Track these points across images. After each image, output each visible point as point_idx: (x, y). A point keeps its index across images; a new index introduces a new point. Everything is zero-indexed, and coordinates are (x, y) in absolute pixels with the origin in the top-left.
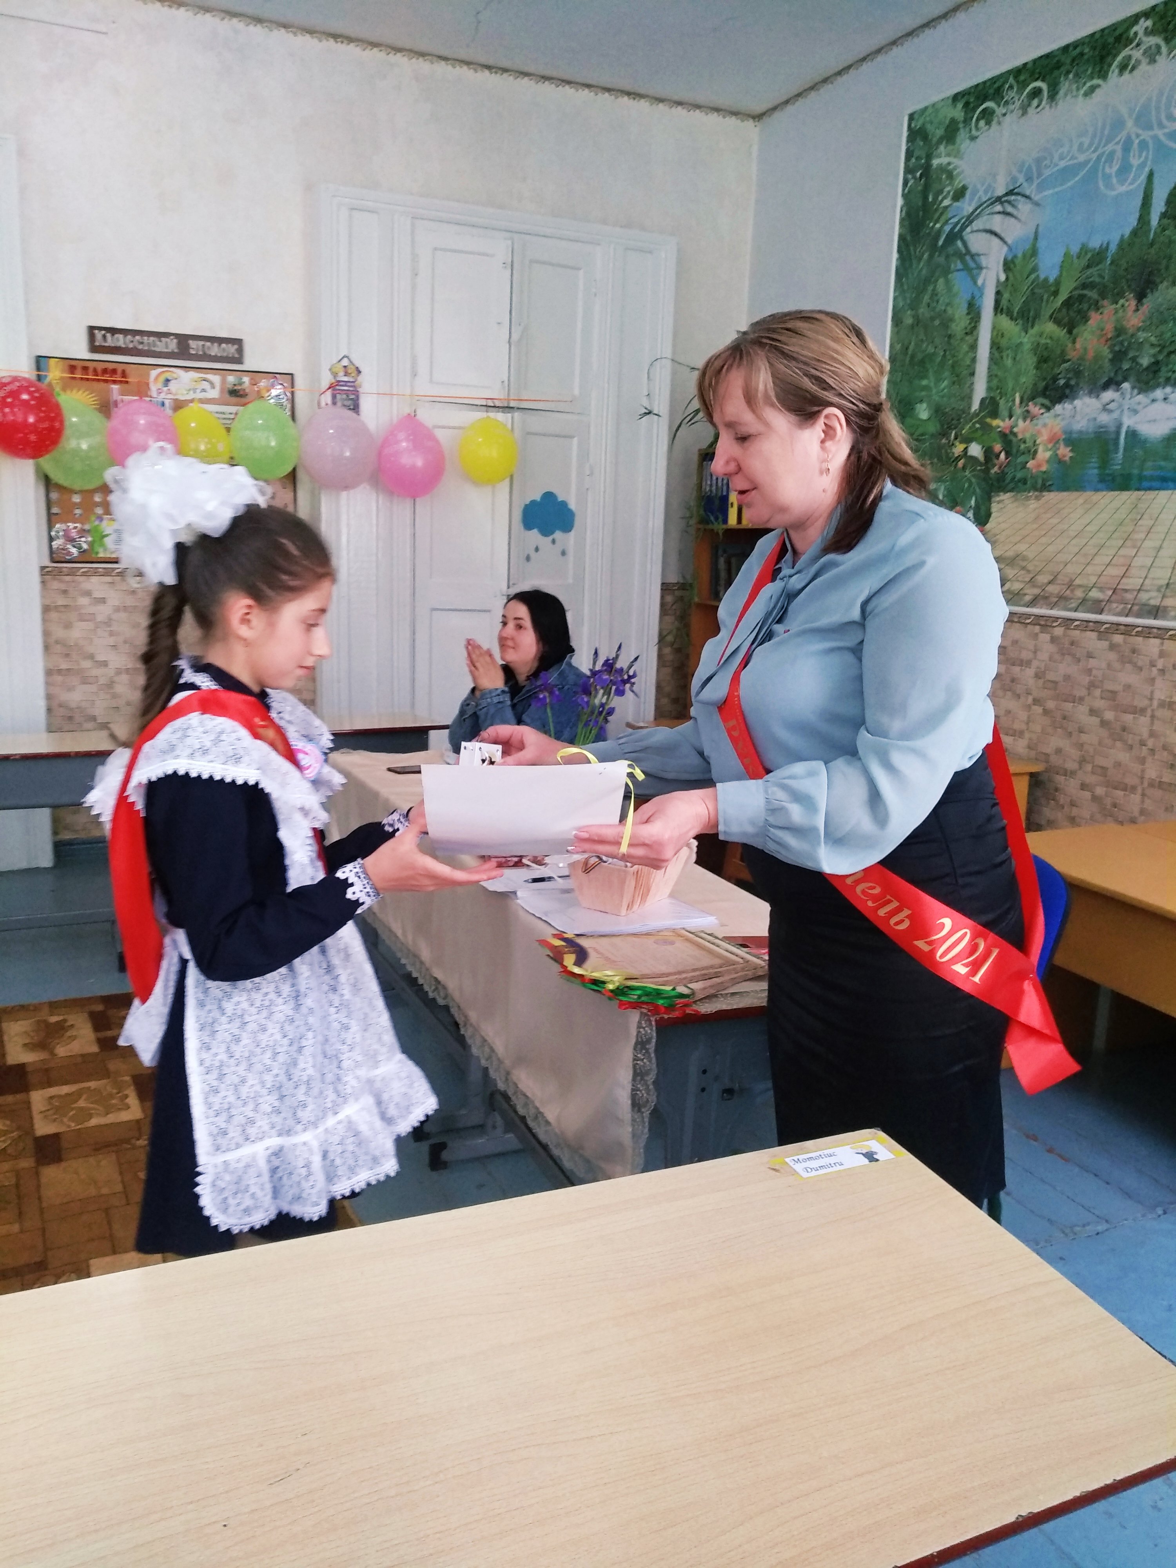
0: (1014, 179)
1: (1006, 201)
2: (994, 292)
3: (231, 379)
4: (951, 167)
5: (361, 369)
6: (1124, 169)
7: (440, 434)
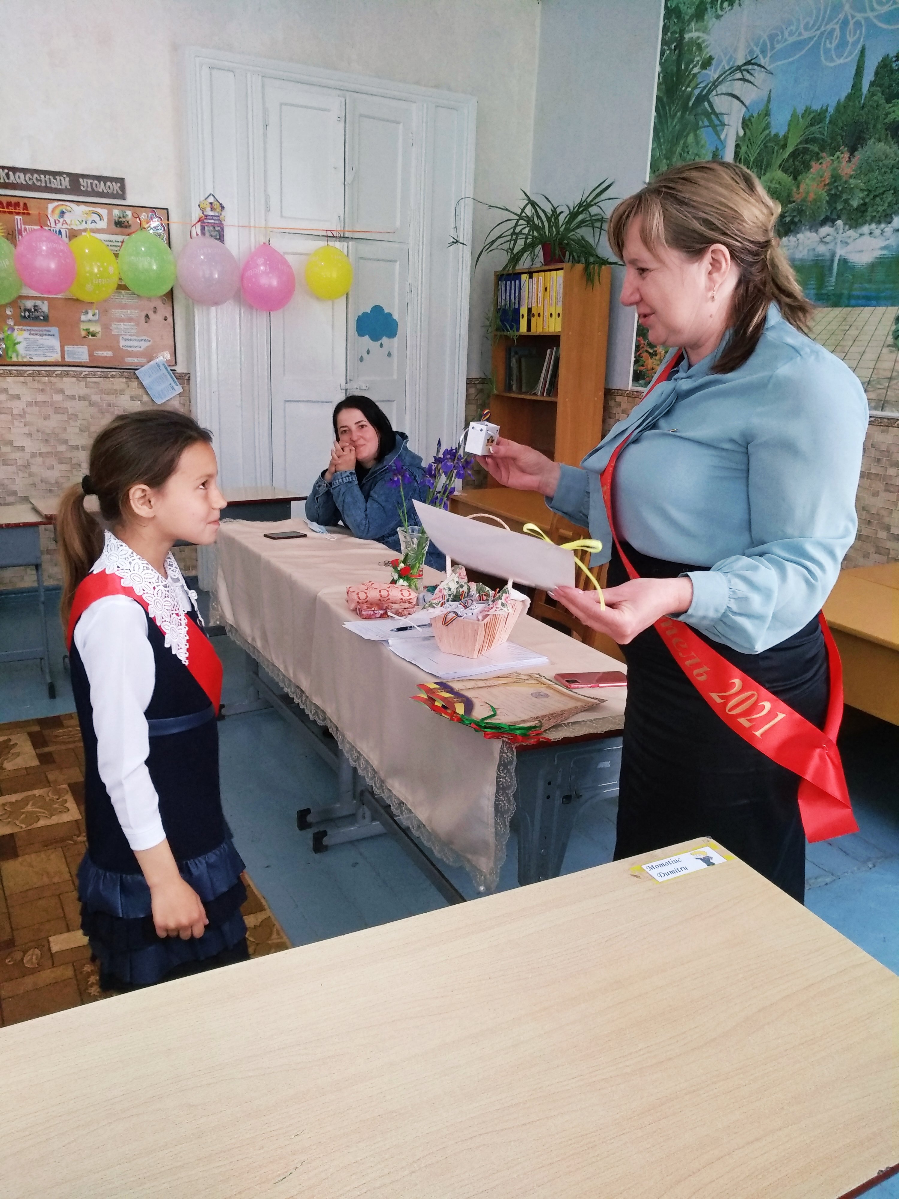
0: (751, 52)
1: (745, 70)
2: (734, 144)
3: (116, 212)
4: (700, 41)
5: (224, 205)
6: (842, 44)
7: (290, 259)
